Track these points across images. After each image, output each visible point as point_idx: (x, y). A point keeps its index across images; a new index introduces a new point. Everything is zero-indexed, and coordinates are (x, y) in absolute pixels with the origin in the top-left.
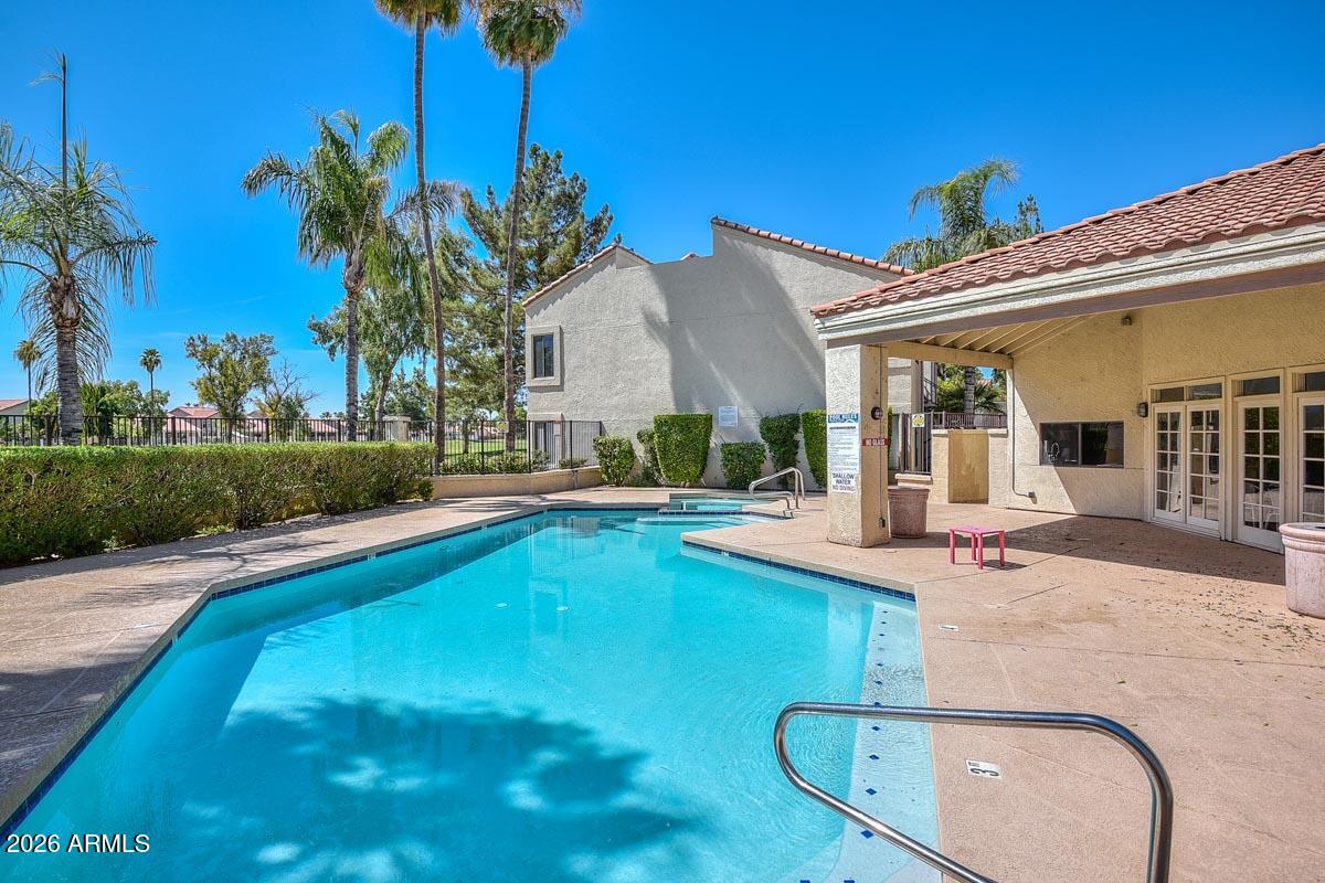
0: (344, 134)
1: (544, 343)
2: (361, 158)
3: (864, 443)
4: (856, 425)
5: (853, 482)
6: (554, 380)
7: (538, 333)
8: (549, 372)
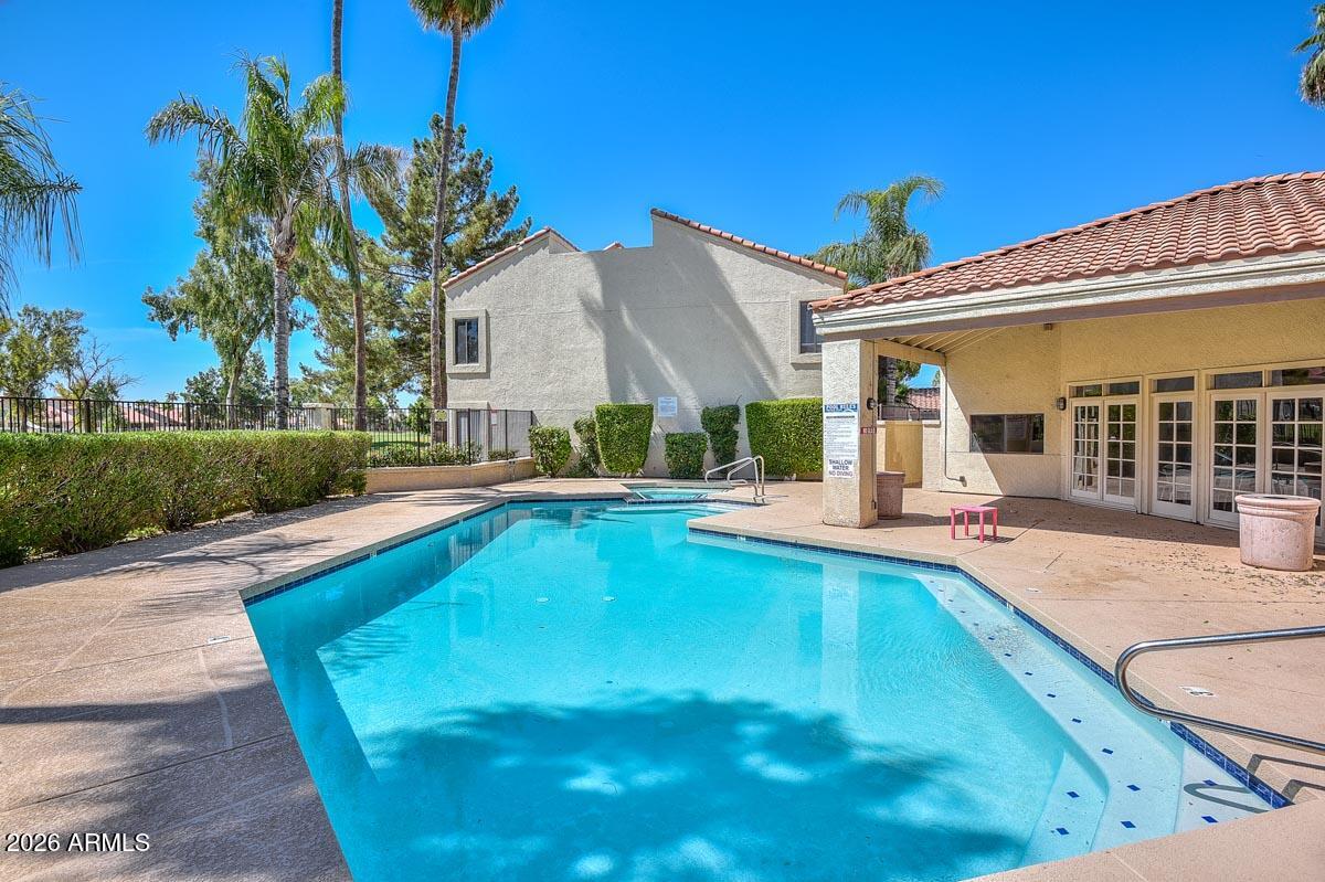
1: (467, 326)
3: (862, 432)
4: (856, 414)
5: (851, 468)
6: (479, 367)
7: (459, 316)
8: (473, 358)
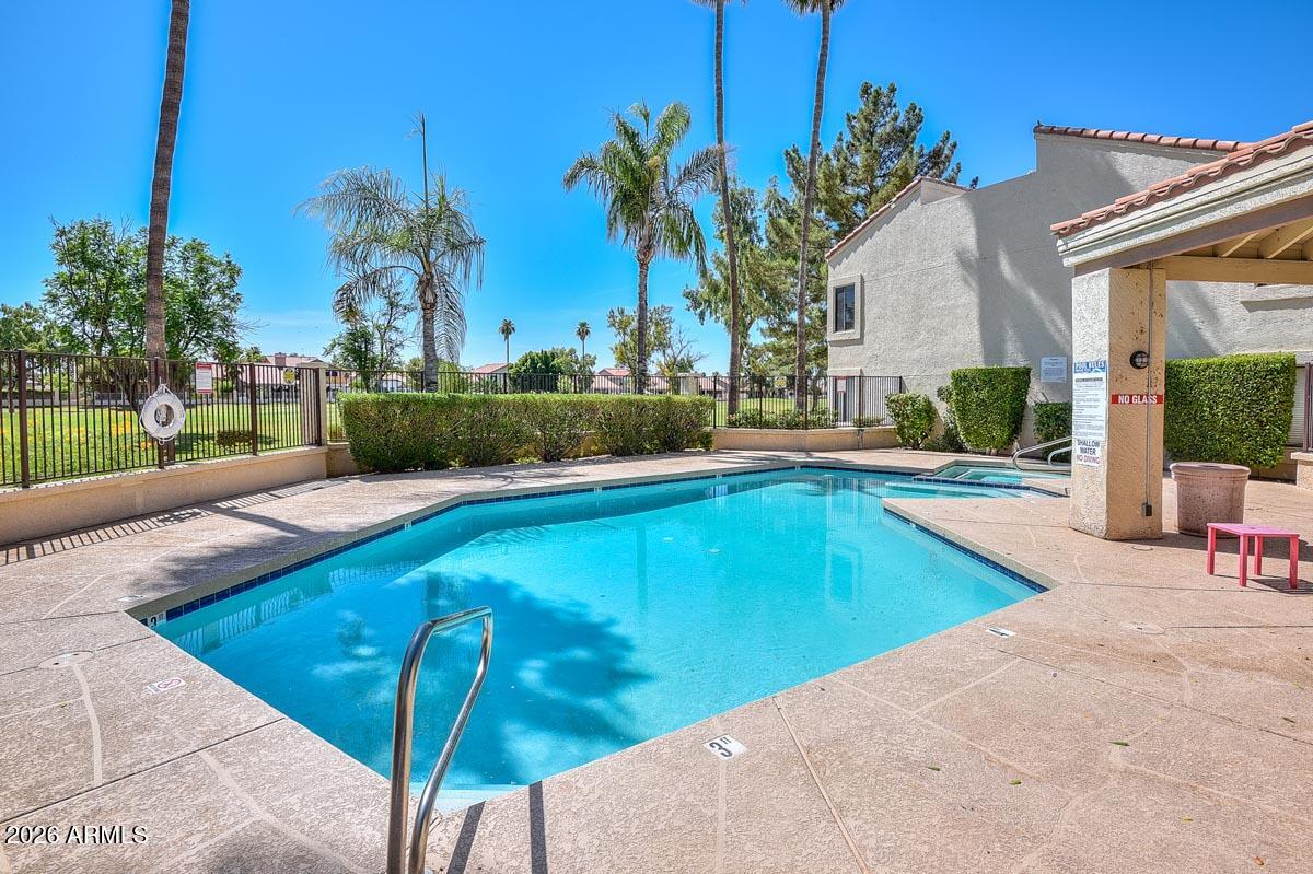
0: (635, 124)
1: (845, 293)
2: (648, 141)
3: (1114, 399)
4: (1102, 375)
5: (1098, 450)
6: (854, 333)
7: (838, 285)
8: (849, 326)
